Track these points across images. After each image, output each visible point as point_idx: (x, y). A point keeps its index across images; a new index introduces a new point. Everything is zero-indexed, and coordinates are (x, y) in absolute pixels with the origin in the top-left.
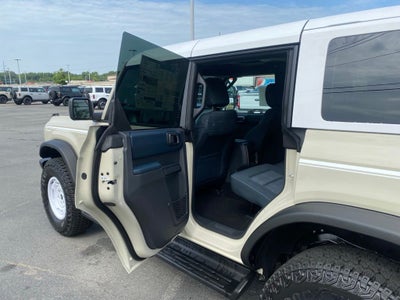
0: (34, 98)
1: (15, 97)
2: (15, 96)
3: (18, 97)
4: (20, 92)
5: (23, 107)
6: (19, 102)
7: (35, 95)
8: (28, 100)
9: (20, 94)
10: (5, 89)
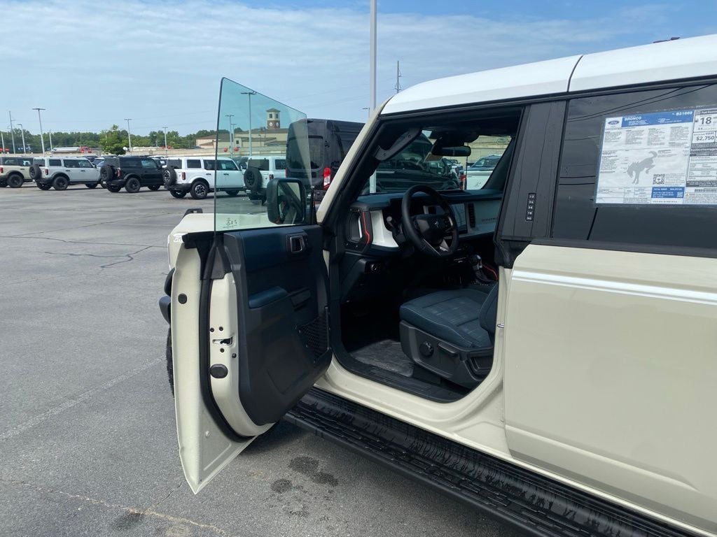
0: (72, 178)
1: (38, 176)
2: (40, 173)
3: (44, 176)
4: (47, 166)
5: (52, 194)
6: (45, 185)
7: (74, 173)
8: (61, 182)
9: (48, 171)
10: (19, 162)
